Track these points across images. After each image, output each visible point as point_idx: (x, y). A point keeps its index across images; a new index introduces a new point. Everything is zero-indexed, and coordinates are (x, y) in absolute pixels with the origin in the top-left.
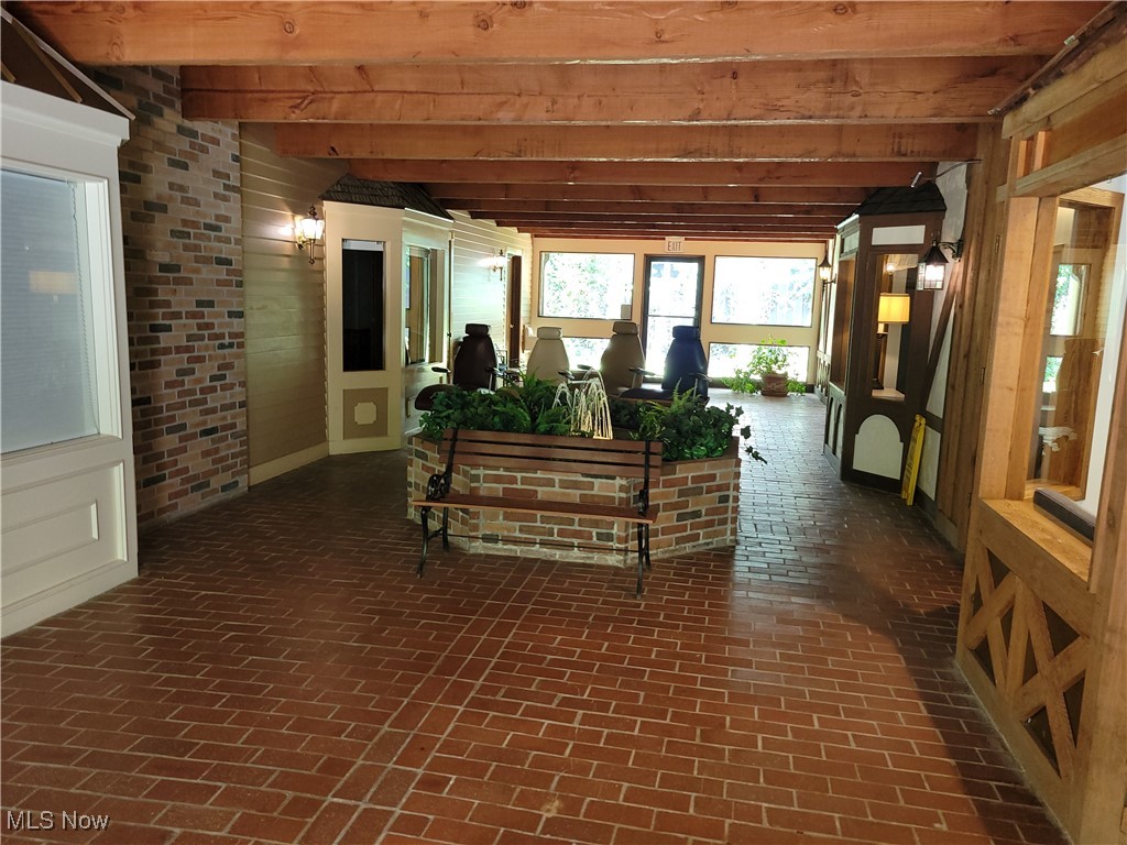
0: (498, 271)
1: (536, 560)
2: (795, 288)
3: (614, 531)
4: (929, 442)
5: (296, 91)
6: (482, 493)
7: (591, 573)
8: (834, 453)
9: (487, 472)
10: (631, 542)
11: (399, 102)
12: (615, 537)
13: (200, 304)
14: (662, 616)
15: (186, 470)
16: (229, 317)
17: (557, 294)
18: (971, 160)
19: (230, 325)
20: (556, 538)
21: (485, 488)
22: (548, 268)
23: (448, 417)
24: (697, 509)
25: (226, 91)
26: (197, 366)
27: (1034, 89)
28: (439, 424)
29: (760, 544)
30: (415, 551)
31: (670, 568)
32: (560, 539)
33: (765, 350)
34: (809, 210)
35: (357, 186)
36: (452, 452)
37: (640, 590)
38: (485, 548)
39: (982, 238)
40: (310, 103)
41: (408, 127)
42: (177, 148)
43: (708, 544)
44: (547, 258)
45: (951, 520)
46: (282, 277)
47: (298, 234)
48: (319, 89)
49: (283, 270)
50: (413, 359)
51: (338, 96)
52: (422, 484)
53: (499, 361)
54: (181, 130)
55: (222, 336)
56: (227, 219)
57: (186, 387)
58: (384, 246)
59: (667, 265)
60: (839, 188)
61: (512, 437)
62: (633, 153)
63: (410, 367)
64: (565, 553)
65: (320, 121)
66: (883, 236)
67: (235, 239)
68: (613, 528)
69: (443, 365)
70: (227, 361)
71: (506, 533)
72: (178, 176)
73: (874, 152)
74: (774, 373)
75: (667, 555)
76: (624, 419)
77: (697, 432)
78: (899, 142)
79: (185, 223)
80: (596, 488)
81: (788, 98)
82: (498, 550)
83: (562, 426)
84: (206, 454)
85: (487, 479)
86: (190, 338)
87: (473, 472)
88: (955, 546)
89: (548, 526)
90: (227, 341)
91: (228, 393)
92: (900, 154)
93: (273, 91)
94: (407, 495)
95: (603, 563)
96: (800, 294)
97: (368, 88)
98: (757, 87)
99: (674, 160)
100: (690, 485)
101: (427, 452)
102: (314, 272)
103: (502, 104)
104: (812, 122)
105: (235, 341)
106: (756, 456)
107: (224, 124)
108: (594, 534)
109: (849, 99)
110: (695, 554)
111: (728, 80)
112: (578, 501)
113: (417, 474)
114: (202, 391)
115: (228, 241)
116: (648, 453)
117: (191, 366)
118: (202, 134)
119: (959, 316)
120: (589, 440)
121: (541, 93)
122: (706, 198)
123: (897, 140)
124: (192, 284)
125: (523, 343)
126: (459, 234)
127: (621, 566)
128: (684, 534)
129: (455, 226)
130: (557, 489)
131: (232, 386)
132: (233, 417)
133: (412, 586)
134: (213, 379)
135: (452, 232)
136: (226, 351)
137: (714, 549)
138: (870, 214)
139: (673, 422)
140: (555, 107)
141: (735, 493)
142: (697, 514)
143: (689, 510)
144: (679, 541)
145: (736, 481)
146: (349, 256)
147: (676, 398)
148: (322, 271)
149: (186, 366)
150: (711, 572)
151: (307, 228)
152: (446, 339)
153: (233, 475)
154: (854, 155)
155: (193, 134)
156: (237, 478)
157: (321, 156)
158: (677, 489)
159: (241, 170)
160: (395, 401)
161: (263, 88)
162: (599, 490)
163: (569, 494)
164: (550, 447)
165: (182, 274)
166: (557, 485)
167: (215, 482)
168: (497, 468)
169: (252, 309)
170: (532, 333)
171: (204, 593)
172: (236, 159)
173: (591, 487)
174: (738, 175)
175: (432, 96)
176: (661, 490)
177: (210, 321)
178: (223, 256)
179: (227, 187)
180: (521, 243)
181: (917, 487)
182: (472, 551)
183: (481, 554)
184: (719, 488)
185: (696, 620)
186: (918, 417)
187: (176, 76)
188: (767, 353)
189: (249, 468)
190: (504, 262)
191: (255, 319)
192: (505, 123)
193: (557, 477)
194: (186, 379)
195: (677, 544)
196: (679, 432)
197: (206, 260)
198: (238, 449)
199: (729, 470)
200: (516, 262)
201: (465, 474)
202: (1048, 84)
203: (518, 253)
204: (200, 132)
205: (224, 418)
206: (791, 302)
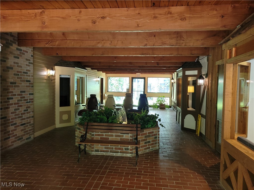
0: (98, 81)
1: (109, 156)
2: (165, 84)
3: (129, 148)
4: (202, 121)
5: (47, 40)
6: (95, 139)
7: (123, 159)
8: (179, 123)
9: (96, 133)
10: (133, 150)
11: (73, 42)
12: (129, 149)
13: (21, 92)
14: (143, 172)
15: (16, 135)
16: (29, 95)
17: (112, 86)
18: (208, 56)
19: (30, 97)
20: (114, 150)
21: (96, 138)
22: (109, 81)
23: (86, 119)
24: (149, 140)
25: (29, 40)
26: (20, 108)
27: (232, 37)
28: (83, 121)
29: (165, 148)
30: (77, 155)
31: (143, 157)
32: (115, 150)
33: (160, 98)
34: (169, 67)
35: (63, 62)
36: (87, 128)
37: (136, 164)
38: (95, 153)
39: (213, 73)
40: (51, 42)
41: (76, 48)
42: (16, 53)
43: (152, 149)
44: (109, 78)
45: (209, 140)
46: (44, 84)
47: (48, 74)
48: (53, 39)
49: (44, 83)
50: (77, 103)
51: (58, 41)
52: (79, 136)
53: (98, 103)
54: (17, 49)
55: (27, 100)
56: (29, 71)
57: (17, 113)
58: (70, 77)
59: (137, 79)
60: (176, 62)
61: (102, 124)
62: (130, 54)
63: (77, 105)
64: (116, 154)
65: (53, 47)
66: (188, 73)
67: (31, 75)
68: (129, 147)
69: (85, 104)
70: (29, 106)
71: (101, 149)
72: (16, 60)
73: (186, 54)
74: (162, 104)
75: (142, 153)
76: (130, 117)
77: (148, 121)
78: (192, 52)
79: (18, 72)
80: (124, 136)
81: (167, 41)
82: (99, 154)
83: (115, 121)
84: (22, 130)
85: (96, 135)
86: (18, 101)
87: (92, 133)
88: (212, 147)
89: (112, 147)
90: (29, 101)
91: (29, 114)
92: (192, 54)
93: (41, 40)
94: (75, 139)
95: (126, 156)
96: (166, 85)
97: (65, 39)
98: (160, 39)
99: (140, 56)
100: (147, 135)
101: (80, 128)
102: (53, 83)
103: (99, 43)
104: (173, 47)
105: (31, 101)
106: (162, 126)
107: (29, 48)
108: (124, 148)
109: (182, 41)
110: (149, 152)
111: (153, 37)
112: (119, 140)
113: (78, 134)
114: (21, 114)
115: (29, 76)
116: (137, 127)
117: (18, 108)
118: (23, 50)
119: (208, 91)
120: (122, 124)
121: (108, 40)
122: (146, 65)
123: (191, 51)
124: (19, 87)
125: (104, 98)
126: (88, 73)
127: (131, 157)
128: (146, 147)
129: (87, 71)
130: (114, 137)
131: (30, 112)
132: (30, 120)
133: (76, 166)
134: (24, 111)
135: (87, 73)
136: (28, 104)
137: (154, 151)
138: (185, 68)
139: (142, 119)
140: (112, 43)
141: (158, 136)
142: (149, 142)
143: (147, 141)
144: (145, 149)
145: (158, 133)
146: (61, 79)
147: (142, 112)
148: (54, 83)
149: (17, 108)
150: (154, 157)
151: (51, 72)
152: (85, 98)
153: (30, 135)
154: (182, 55)
155: (21, 50)
156: (30, 136)
157: (54, 55)
158: (144, 136)
159: (33, 59)
160: (73, 114)
161: (39, 39)
162: (125, 137)
163: (117, 139)
164: (112, 126)
165: (17, 85)
166: (114, 136)
167: (24, 138)
168: (99, 132)
169: (36, 92)
170: (106, 95)
171: (18, 171)
172: (32, 56)
173: (123, 136)
174: (154, 59)
175: (81, 41)
176: (140, 136)
177: (24, 96)
178: (28, 80)
179: (29, 63)
180: (103, 75)
181: (200, 132)
182: (92, 154)
183: (95, 155)
184: (155, 135)
185: (152, 173)
186: (199, 115)
187: (17, 36)
188: (160, 99)
189: (34, 133)
190: (99, 79)
191: (37, 95)
192: (99, 47)
193: (114, 134)
194: (17, 111)
195: (145, 150)
196: (144, 121)
197: (24, 81)
198: (31, 128)
199: (157, 130)
200: (102, 79)
201: (90, 134)
202: (236, 36)
203: (103, 78)
204: (23, 49)
205: (27, 121)
206: (164, 87)
